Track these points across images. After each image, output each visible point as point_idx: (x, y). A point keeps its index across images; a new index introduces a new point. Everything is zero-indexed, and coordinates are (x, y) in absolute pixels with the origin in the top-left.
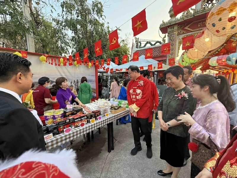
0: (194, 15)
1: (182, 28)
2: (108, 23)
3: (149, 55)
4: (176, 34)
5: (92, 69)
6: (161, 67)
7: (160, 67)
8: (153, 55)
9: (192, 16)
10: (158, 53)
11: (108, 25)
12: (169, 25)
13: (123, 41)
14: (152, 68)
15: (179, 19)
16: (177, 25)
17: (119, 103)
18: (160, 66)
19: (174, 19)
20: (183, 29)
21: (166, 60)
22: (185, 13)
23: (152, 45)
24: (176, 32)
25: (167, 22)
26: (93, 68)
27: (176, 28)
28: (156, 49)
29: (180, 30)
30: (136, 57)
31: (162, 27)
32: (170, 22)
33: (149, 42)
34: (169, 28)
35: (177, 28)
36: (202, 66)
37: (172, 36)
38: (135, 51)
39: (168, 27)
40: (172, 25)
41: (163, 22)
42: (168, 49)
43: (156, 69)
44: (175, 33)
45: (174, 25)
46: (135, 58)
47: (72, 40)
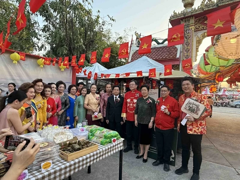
0: (218, 5)
1: (200, 22)
2: (99, 11)
3: (146, 47)
4: (193, 29)
5: (67, 73)
6: (170, 73)
7: (168, 73)
8: (160, 58)
9: (214, 6)
10: (167, 55)
11: (98, 14)
12: (183, 16)
13: (121, 38)
14: (155, 75)
15: (197, 9)
16: (194, 17)
17: (90, 134)
18: (168, 71)
19: (189, 10)
20: (203, 23)
21: (179, 65)
22: (205, 2)
23: (158, 43)
24: (193, 27)
25: (180, 13)
26: (69, 72)
27: (192, 21)
28: (165, 49)
29: (198, 24)
30: (124, 51)
31: (173, 19)
32: (183, 13)
33: (154, 39)
34: (182, 21)
35: (194, 21)
36: (229, 77)
37: (187, 32)
38: (135, 51)
39: (182, 19)
40: (187, 17)
41: (175, 13)
42: (179, 36)
43: (163, 76)
44: (190, 27)
45: (189, 17)
46: (123, 53)
47: (44, 30)
